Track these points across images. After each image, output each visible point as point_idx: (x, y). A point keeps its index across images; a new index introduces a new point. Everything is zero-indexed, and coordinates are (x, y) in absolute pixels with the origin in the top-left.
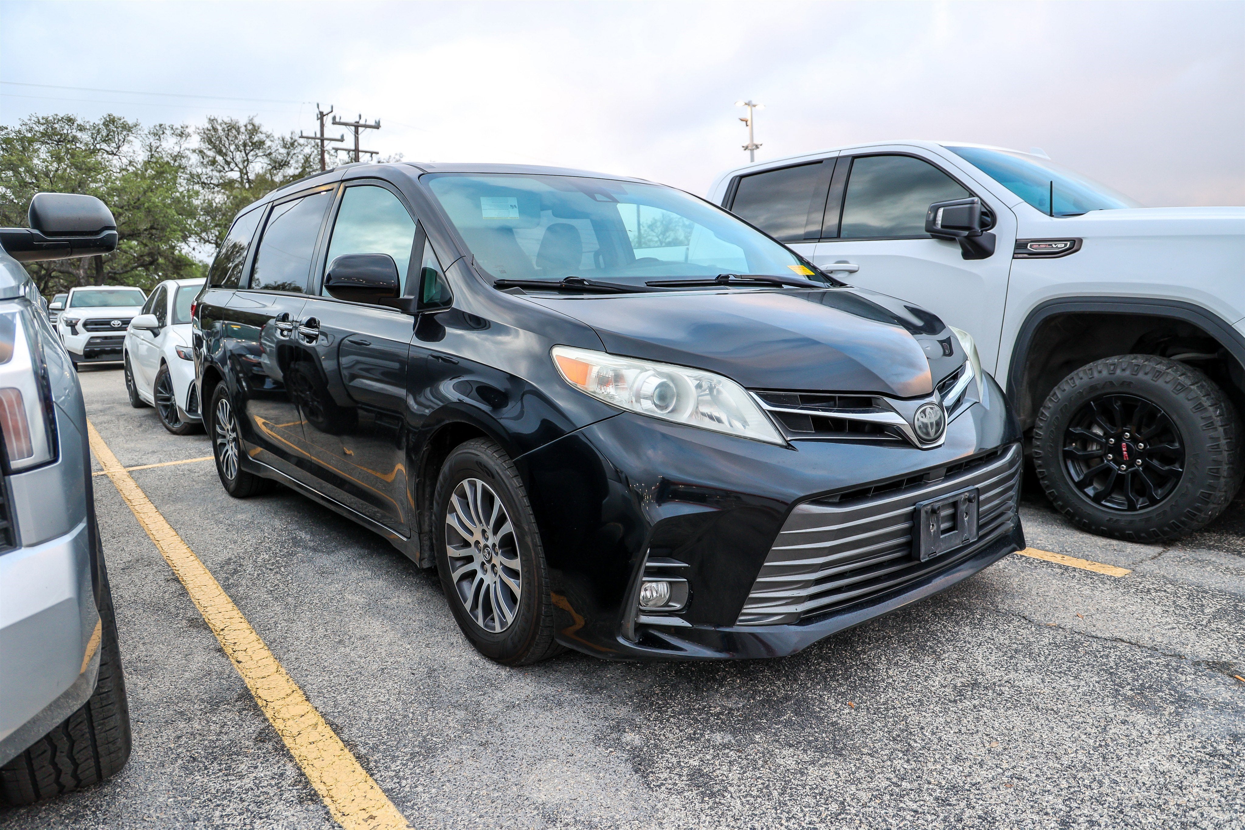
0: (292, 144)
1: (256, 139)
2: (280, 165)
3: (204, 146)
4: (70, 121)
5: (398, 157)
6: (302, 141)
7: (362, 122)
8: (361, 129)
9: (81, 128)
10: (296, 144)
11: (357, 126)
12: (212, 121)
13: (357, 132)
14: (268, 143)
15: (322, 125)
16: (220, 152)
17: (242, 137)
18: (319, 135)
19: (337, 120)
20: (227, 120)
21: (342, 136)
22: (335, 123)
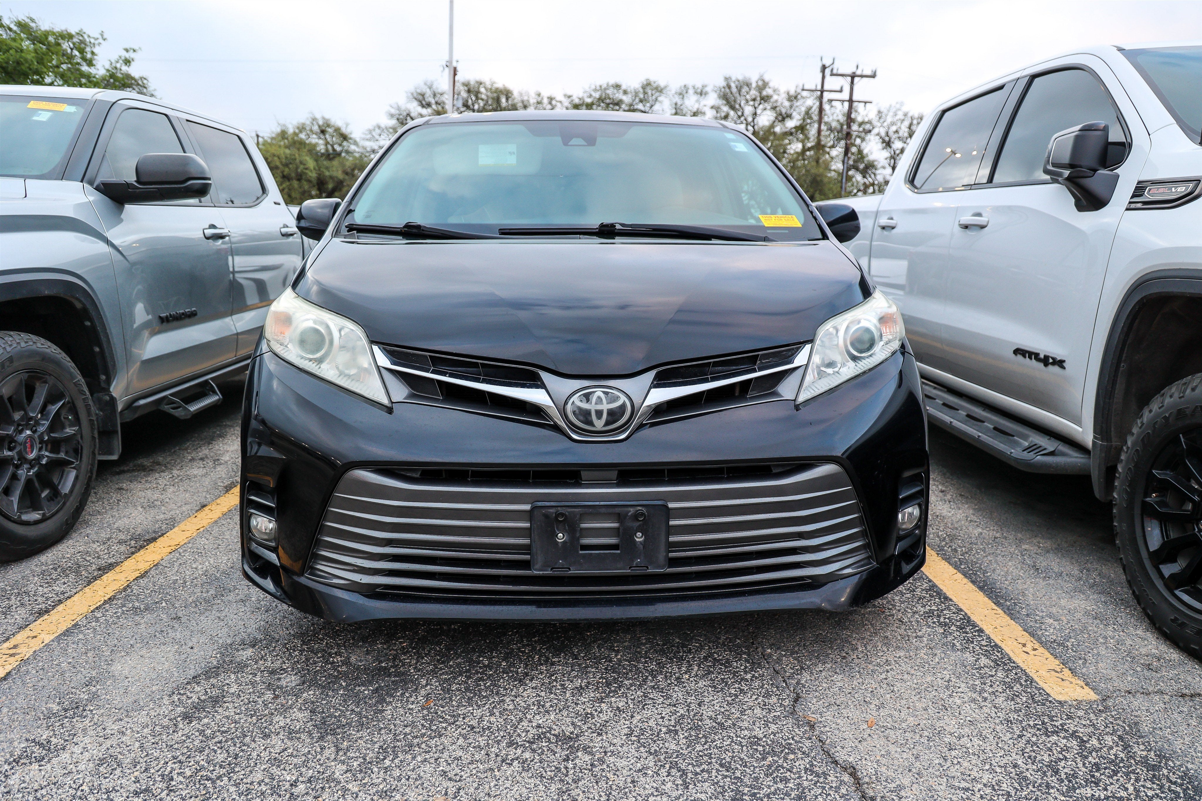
0: (796, 97)
1: (764, 93)
2: (783, 117)
3: (720, 102)
4: (617, 86)
5: (898, 106)
6: (805, 94)
7: (859, 72)
8: (856, 79)
9: (625, 92)
10: (799, 97)
11: (853, 76)
12: (727, 79)
13: (852, 82)
14: (775, 97)
15: (823, 77)
16: (733, 108)
17: (754, 93)
18: (819, 87)
19: (835, 72)
20: (740, 78)
21: (842, 88)
22: (832, 74)
